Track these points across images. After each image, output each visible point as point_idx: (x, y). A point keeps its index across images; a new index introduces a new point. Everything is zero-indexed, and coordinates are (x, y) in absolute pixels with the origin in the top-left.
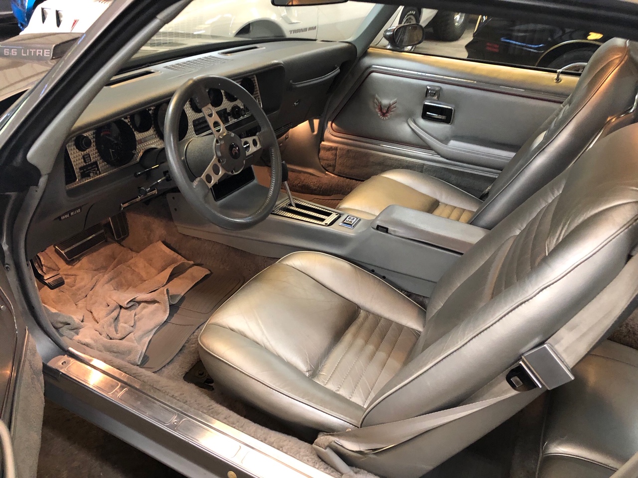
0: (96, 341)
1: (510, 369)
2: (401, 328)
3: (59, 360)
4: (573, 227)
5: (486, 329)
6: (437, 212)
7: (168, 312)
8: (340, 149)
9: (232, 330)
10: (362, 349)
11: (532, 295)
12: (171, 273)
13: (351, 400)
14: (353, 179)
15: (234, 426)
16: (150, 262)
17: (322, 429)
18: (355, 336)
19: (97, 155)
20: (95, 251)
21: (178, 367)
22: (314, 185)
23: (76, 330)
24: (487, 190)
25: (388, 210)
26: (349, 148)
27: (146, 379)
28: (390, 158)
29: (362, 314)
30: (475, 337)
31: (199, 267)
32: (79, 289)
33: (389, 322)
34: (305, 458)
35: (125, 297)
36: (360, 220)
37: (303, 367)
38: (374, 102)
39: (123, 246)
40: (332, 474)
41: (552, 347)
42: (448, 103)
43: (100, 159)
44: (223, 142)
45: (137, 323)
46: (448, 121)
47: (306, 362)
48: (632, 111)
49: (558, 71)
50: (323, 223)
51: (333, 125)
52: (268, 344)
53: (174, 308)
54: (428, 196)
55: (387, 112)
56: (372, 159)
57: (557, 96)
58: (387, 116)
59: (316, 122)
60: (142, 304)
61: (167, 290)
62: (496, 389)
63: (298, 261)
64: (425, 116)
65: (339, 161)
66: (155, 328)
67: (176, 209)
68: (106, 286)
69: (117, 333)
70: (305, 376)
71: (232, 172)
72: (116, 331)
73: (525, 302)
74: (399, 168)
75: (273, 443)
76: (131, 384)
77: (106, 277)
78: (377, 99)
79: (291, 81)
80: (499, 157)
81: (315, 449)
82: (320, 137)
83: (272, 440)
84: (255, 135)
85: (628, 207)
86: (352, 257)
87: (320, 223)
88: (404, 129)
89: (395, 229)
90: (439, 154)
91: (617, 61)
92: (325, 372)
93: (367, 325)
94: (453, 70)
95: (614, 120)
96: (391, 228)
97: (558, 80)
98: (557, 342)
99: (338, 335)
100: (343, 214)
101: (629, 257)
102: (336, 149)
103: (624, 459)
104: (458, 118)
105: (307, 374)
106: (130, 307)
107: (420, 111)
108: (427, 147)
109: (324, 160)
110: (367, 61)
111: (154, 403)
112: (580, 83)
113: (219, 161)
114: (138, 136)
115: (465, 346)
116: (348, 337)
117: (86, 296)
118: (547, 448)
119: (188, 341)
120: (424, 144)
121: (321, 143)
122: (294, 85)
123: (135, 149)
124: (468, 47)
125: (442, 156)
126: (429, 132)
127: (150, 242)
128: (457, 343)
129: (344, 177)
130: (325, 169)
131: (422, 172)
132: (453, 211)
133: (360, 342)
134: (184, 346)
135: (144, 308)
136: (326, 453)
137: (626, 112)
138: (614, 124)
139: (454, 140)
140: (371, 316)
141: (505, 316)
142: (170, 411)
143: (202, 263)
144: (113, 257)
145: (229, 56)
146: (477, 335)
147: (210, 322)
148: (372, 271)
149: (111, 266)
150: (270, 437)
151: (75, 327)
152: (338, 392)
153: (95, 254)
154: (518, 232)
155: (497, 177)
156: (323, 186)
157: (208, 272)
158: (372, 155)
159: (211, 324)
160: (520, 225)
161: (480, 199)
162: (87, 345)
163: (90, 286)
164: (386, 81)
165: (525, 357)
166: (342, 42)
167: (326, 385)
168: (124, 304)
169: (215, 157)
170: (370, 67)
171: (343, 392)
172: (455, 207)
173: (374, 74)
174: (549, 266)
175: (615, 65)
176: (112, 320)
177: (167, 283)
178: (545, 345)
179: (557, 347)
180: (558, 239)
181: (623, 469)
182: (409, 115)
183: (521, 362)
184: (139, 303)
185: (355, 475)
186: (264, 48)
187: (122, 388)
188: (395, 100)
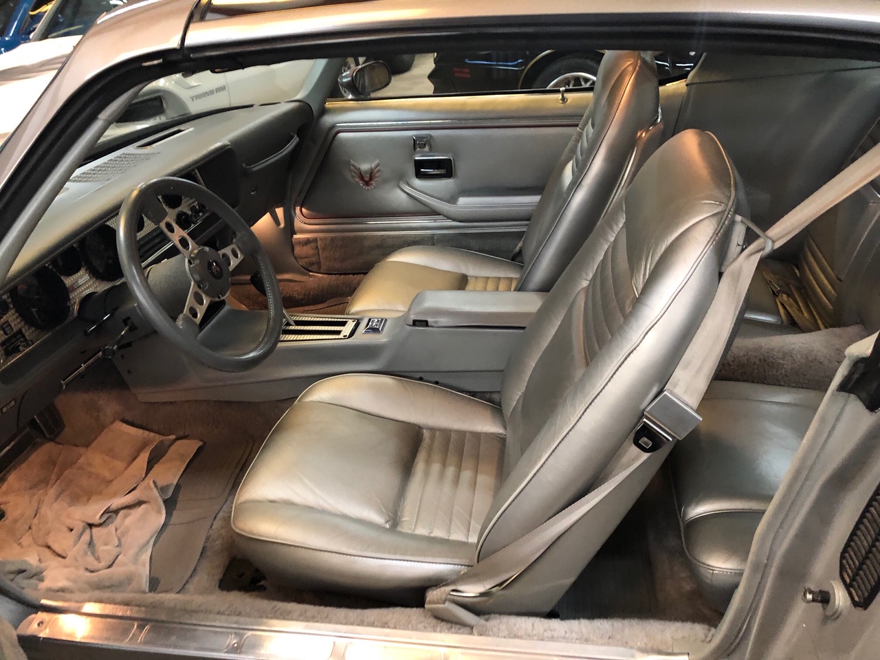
0: (75, 581)
1: (634, 431)
2: (477, 436)
3: (31, 623)
4: (657, 258)
5: (598, 394)
6: (470, 286)
7: (164, 512)
8: (321, 239)
9: (272, 502)
10: (442, 475)
11: (639, 342)
12: (149, 458)
13: (450, 538)
14: (349, 274)
15: (316, 620)
16: (111, 453)
17: (428, 584)
18: (428, 462)
19: (19, 320)
20: (23, 462)
21: (206, 577)
22: (298, 294)
23: (38, 575)
24: (518, 248)
25: (416, 300)
26: (332, 235)
27: (172, 604)
28: (389, 236)
29: (426, 434)
30: (588, 406)
31: (184, 440)
32: (15, 521)
33: (462, 434)
34: (420, 626)
35: (94, 511)
36: (386, 320)
37: (378, 519)
38: (351, 171)
39: (59, 444)
40: (460, 631)
41: (671, 393)
42: (442, 152)
43: (25, 325)
44: (197, 262)
45: (123, 540)
46: (449, 174)
47: (380, 512)
48: (659, 120)
49: (561, 89)
50: (341, 336)
51: (303, 210)
52: (326, 506)
53: (170, 504)
54: (453, 273)
55: (371, 179)
56: (366, 243)
57: (572, 119)
58: (372, 185)
59: (280, 211)
60: (122, 513)
61: (154, 482)
62: (624, 460)
63: (323, 393)
64: (419, 175)
65: (323, 255)
66: (151, 538)
67: (129, 372)
68: (56, 506)
69: (100, 562)
70: (387, 529)
71: (219, 297)
72: (98, 559)
73: (632, 352)
74: (403, 247)
75: (374, 623)
76: (153, 618)
77: (52, 492)
78: (353, 166)
79: (244, 165)
80: (521, 205)
81: (430, 610)
82: (290, 229)
83: (372, 619)
84: (231, 243)
85: (706, 222)
86: (391, 369)
87: (337, 337)
88: (398, 197)
89: (436, 320)
90: (449, 218)
91: (631, 69)
92: (407, 517)
93: (437, 444)
94: (440, 112)
95: (644, 135)
96: (430, 320)
97: (563, 99)
98: (675, 385)
99: (406, 468)
100: (362, 319)
101: (720, 275)
102: (315, 240)
103: (769, 498)
104: (461, 168)
105: (387, 526)
106: (105, 521)
107: (411, 169)
108: (433, 212)
109: (302, 258)
110: (328, 120)
111: (194, 630)
112: (597, 100)
113: (199, 287)
114: (68, 281)
115: (580, 421)
116: (420, 466)
117: (30, 528)
118: (685, 514)
119: (207, 539)
120: (428, 210)
121: (292, 237)
122: (248, 169)
123: (69, 300)
124: (431, 77)
125: (454, 220)
126: (428, 192)
127: (101, 427)
128: (570, 420)
129: (335, 274)
130: (307, 269)
131: (433, 244)
132: (487, 283)
133: (436, 467)
134: (204, 548)
135: (126, 516)
136: (446, 610)
137: (654, 123)
138: (645, 138)
139: (463, 196)
140: (438, 433)
141: (614, 373)
142: (222, 633)
143: (187, 434)
144: (52, 463)
145: (148, 149)
146: (590, 404)
147: (239, 502)
148: (421, 379)
149: (54, 477)
150: (367, 617)
151: (34, 571)
152: (432, 535)
153: (24, 465)
154: (585, 284)
155: (524, 230)
156: (311, 292)
157: (201, 443)
158: (365, 237)
159: (240, 504)
160: (584, 275)
161: (512, 260)
162: (63, 590)
163: (30, 512)
164: (360, 140)
165: (648, 412)
166: (288, 102)
167: (414, 531)
168: (96, 520)
169: (193, 283)
170: (333, 127)
171: (438, 533)
172: (488, 278)
173: (342, 135)
174: (647, 305)
175: (629, 73)
176: (87, 546)
177: (146, 475)
178: (665, 392)
179: (676, 391)
180: (644, 275)
181: (771, 508)
182: (399, 178)
183: (645, 420)
184: (116, 512)
185: (487, 623)
186: (191, 129)
187: (141, 627)
188: (377, 162)
